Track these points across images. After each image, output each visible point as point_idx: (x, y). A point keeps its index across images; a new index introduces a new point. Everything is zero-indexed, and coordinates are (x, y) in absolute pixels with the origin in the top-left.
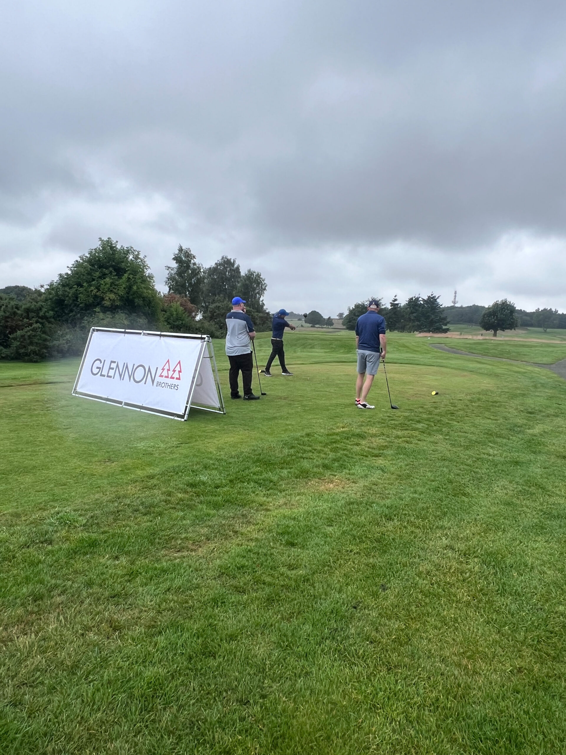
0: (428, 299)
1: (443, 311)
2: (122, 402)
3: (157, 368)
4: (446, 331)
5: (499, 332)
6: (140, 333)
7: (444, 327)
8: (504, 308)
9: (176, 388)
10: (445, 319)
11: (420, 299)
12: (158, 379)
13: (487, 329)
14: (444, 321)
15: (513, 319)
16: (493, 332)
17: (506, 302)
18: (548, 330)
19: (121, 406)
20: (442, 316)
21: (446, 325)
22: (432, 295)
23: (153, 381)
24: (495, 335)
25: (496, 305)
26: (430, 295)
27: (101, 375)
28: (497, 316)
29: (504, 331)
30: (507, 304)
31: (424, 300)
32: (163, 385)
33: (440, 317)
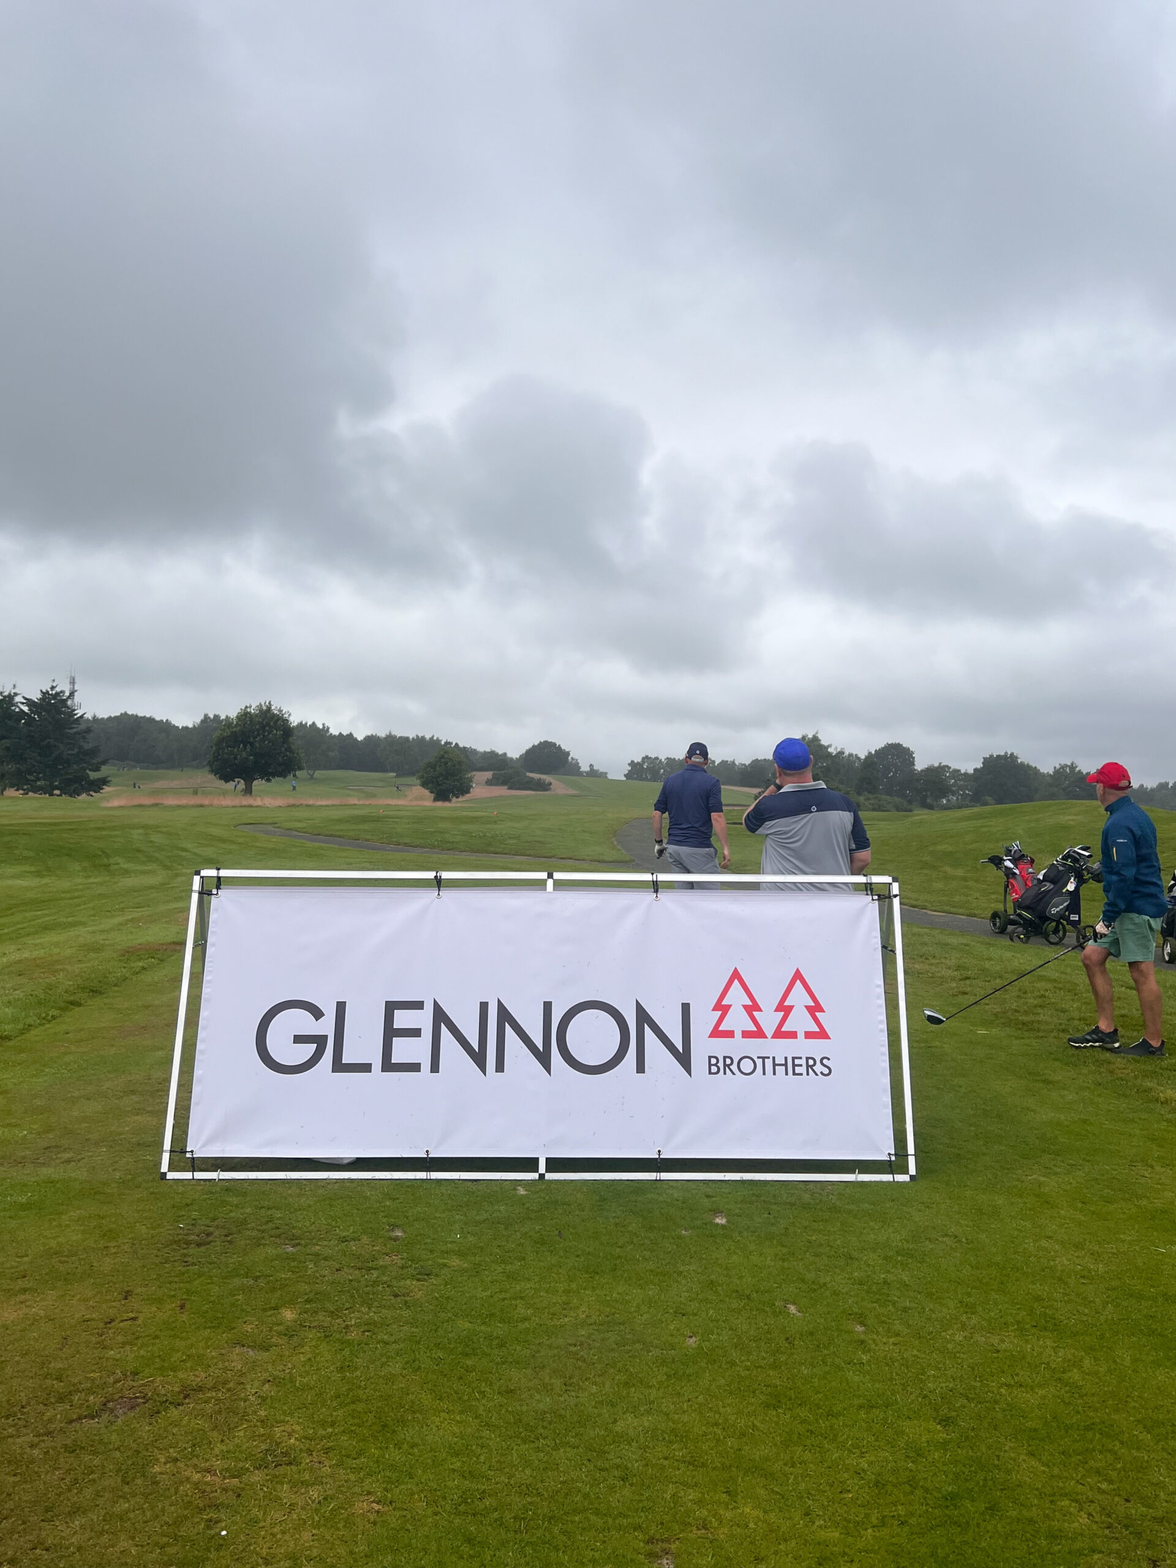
0: (42, 699)
1: (88, 731)
2: (535, 1161)
3: (686, 1008)
4: (97, 786)
5: (258, 784)
6: (540, 884)
7: (93, 775)
8: (268, 724)
9: (819, 1068)
10: (93, 752)
11: (18, 699)
12: (702, 1047)
13: (227, 778)
14: (91, 757)
15: (289, 749)
16: (242, 785)
17: (269, 709)
18: (318, 774)
19: (534, 1176)
20: (86, 746)
21: (97, 769)
22: (53, 688)
23: (684, 1058)
24: (248, 791)
25: (245, 716)
26: (46, 687)
27: (339, 1066)
28: (252, 744)
29: (268, 780)
30: (274, 715)
31: (29, 702)
32: (747, 1066)
33: (80, 747)
